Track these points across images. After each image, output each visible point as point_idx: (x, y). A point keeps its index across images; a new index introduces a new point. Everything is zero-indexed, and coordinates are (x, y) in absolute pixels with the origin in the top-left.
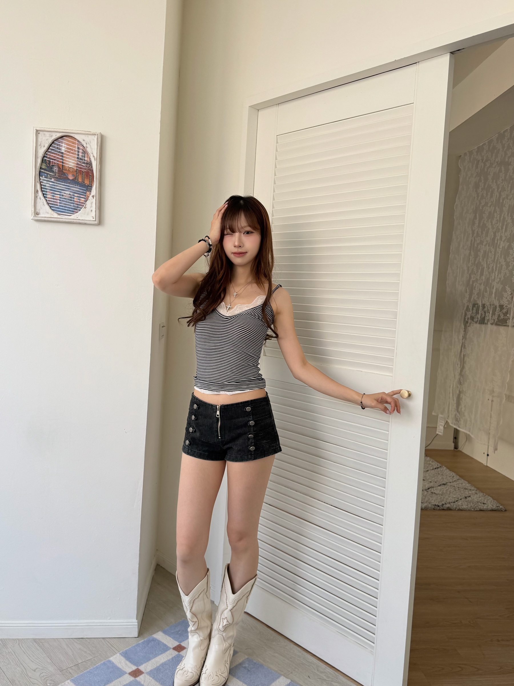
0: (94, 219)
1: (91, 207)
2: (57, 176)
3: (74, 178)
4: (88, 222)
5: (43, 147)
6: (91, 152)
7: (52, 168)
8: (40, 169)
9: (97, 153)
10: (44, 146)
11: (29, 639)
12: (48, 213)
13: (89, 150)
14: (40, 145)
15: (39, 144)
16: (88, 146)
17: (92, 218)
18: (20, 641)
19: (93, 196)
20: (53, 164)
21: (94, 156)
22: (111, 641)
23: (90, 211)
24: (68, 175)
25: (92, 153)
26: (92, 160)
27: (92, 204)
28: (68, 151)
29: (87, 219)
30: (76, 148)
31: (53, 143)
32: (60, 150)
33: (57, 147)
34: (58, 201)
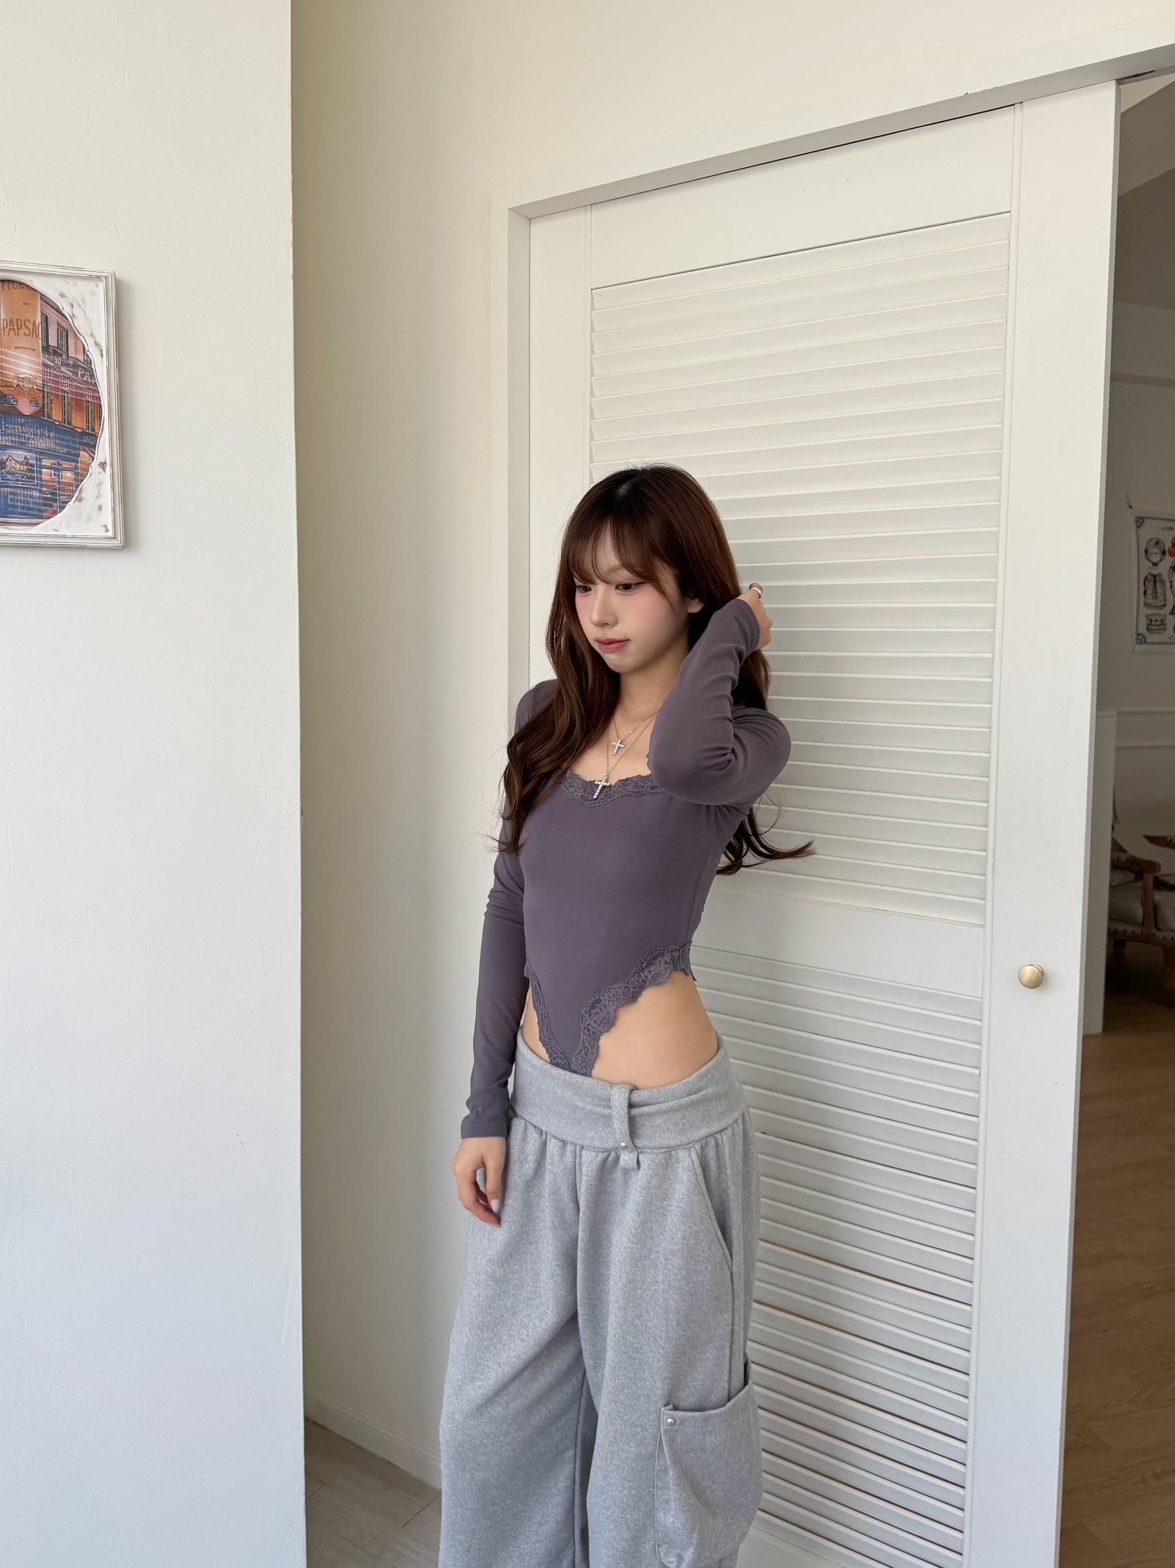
0: (110, 534)
1: (98, 497)
4: (93, 543)
6: (89, 332)
13: (80, 324)
16: (77, 311)
17: (104, 529)
19: (103, 465)
21: (97, 344)
23: (96, 510)
25: (92, 335)
26: (93, 354)
27: (102, 487)
28: (14, 329)
29: (90, 534)
30: (38, 320)
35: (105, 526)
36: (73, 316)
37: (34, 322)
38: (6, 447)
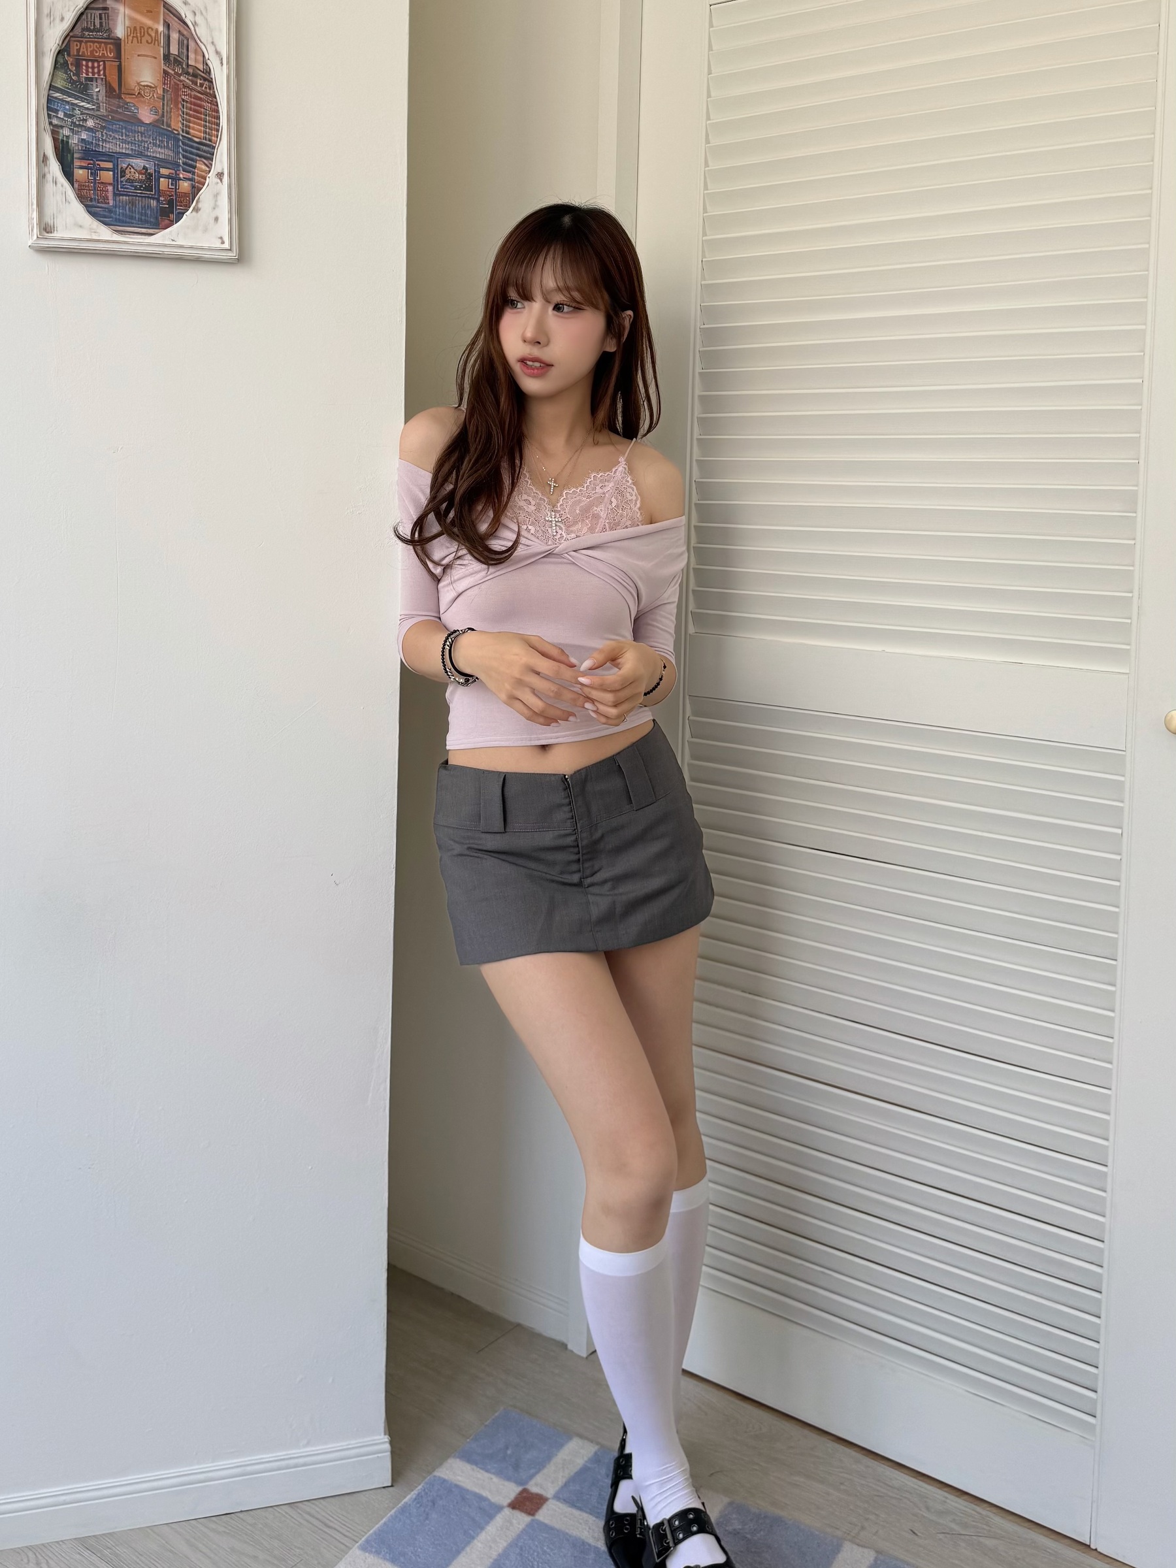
0: (227, 245)
1: (215, 208)
2: (103, 111)
3: (157, 117)
4: (207, 255)
5: (57, 19)
6: (211, 41)
7: (86, 87)
8: (49, 89)
9: (229, 43)
10: (62, 19)
12: (81, 226)
13: (202, 32)
14: (50, 15)
15: (46, 11)
16: (199, 19)
17: (220, 241)
19: (220, 175)
20: (90, 75)
21: (217, 53)
23: (212, 221)
24: (138, 110)
25: (213, 43)
26: (214, 63)
27: (219, 197)
28: (136, 37)
29: (206, 245)
30: (162, 27)
31: (87, 8)
32: (109, 30)
33: (101, 24)
34: (110, 188)
35: (221, 238)
36: (195, 24)
37: (158, 32)
38: (127, 155)
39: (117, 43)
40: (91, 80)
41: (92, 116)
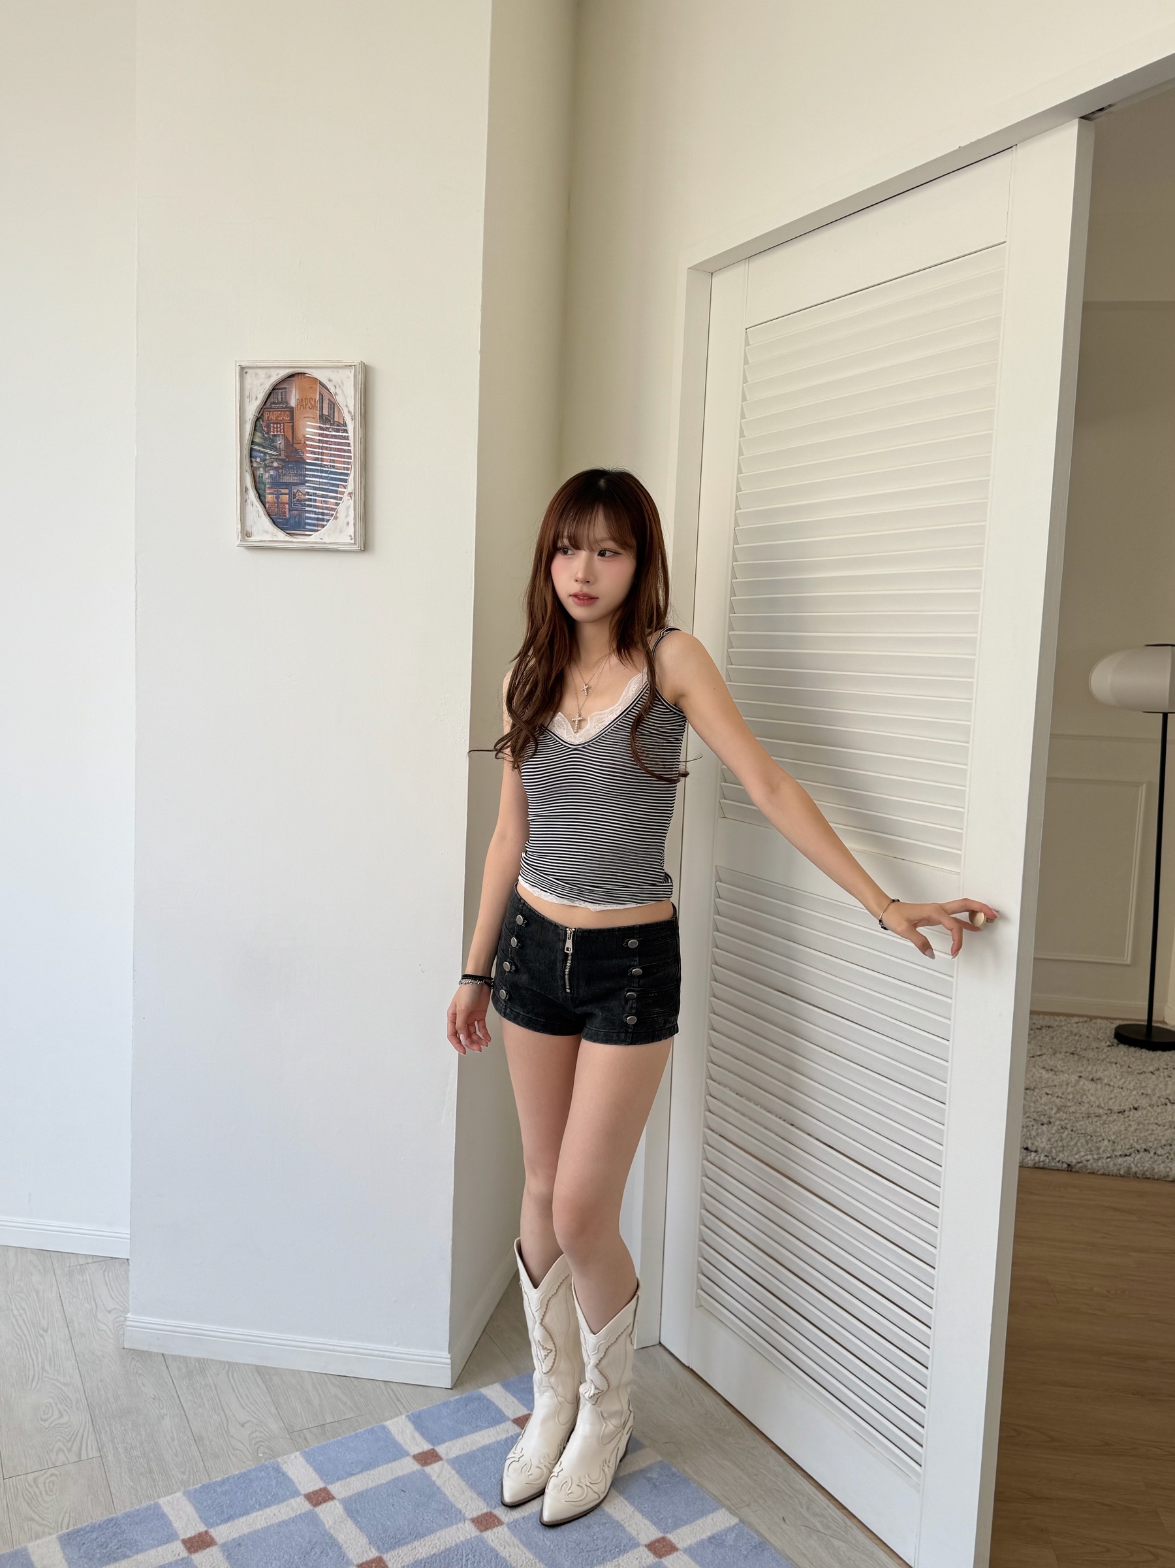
0: (353, 541)
1: (347, 517)
2: (283, 457)
4: (342, 548)
5: (254, 399)
7: (273, 441)
8: (251, 445)
9: (356, 406)
10: (256, 398)
11: (248, 1364)
12: (267, 532)
13: (340, 399)
14: (249, 397)
15: (247, 394)
16: (338, 391)
17: (350, 538)
18: (231, 1367)
19: (350, 495)
20: (276, 433)
21: (349, 412)
22: (399, 1389)
23: (345, 525)
24: (303, 453)
25: (347, 406)
26: (347, 418)
27: (349, 509)
28: (303, 405)
29: (341, 541)
30: (318, 398)
31: (273, 389)
32: (286, 402)
33: (282, 398)
34: (287, 506)
35: (351, 536)
36: (336, 394)
37: (315, 399)
38: (296, 484)
39: (291, 410)
40: (275, 436)
41: (277, 460)
